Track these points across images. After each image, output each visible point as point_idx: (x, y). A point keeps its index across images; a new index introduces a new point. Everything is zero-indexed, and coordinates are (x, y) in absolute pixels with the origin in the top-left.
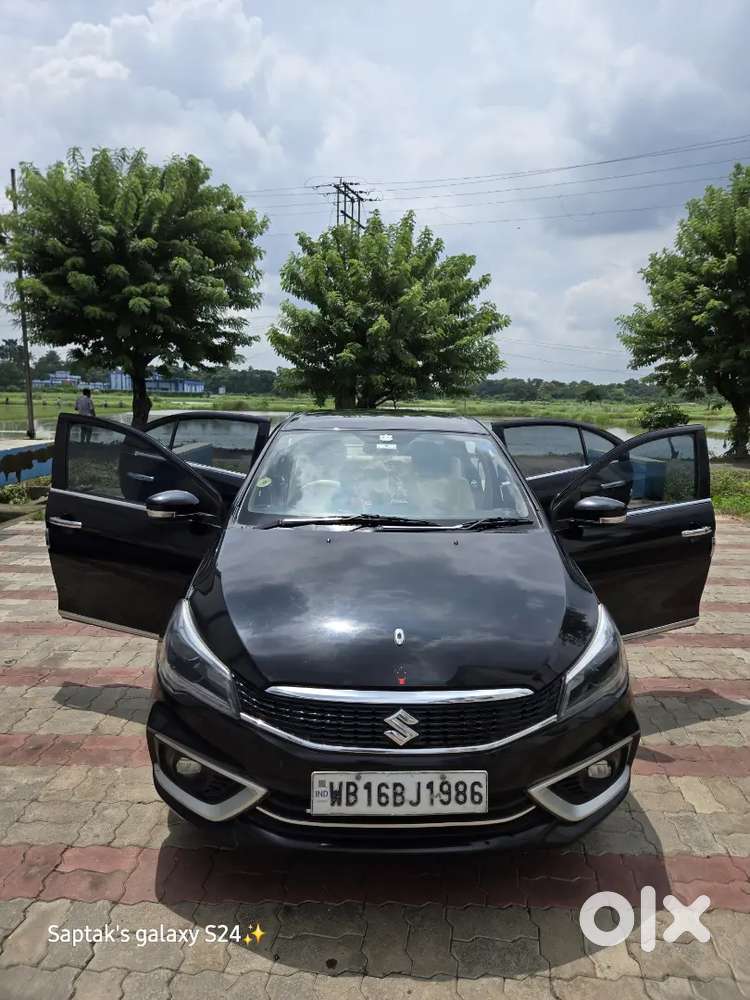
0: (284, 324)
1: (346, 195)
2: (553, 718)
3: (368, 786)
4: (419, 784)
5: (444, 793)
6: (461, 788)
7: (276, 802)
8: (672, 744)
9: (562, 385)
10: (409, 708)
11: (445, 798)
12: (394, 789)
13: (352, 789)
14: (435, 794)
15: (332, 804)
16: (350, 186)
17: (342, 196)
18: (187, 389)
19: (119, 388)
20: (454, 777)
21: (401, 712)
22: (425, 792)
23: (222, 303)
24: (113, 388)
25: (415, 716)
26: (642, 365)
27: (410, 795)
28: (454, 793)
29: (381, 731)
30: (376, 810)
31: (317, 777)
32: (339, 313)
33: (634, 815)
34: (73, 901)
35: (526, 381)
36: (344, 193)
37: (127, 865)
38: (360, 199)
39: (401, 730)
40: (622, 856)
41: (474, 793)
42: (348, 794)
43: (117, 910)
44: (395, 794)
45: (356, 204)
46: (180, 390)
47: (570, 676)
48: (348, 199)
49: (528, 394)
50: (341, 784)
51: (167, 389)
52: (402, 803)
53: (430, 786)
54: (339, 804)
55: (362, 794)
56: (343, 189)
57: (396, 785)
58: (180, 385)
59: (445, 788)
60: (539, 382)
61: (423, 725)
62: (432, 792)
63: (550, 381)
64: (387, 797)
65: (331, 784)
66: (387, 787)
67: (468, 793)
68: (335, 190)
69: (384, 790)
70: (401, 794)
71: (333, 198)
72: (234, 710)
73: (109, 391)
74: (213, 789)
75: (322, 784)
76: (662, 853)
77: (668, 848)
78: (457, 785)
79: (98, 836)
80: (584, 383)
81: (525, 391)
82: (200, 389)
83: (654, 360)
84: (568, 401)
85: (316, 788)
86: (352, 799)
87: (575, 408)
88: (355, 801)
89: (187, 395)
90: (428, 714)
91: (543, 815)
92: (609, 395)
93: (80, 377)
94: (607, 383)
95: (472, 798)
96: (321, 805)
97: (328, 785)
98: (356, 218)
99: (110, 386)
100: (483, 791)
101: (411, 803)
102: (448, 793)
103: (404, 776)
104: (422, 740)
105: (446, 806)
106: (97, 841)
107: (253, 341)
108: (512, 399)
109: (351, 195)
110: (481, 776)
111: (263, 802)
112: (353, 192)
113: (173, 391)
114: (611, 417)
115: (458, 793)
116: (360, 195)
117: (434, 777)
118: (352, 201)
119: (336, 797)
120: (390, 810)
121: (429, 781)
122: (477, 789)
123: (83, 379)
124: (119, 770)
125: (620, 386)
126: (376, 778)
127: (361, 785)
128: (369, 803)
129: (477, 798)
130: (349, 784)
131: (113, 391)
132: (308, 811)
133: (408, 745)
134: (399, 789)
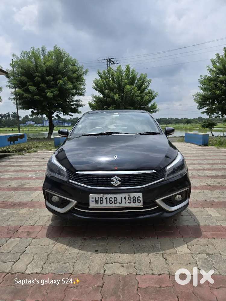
0: (93, 101)
1: (110, 62)
2: (163, 179)
3: (106, 198)
4: (122, 197)
5: (129, 200)
6: (134, 198)
7: (79, 205)
8: (206, 200)
9: (179, 119)
10: (118, 175)
11: (130, 201)
12: (114, 199)
13: (102, 199)
14: (127, 200)
15: (96, 204)
16: (111, 59)
17: (109, 63)
18: (66, 125)
19: (46, 125)
20: (132, 195)
21: (116, 177)
22: (123, 200)
23: (74, 95)
24: (44, 125)
25: (120, 178)
26: (201, 108)
27: (119, 200)
28: (132, 200)
29: (110, 182)
30: (109, 205)
31: (91, 196)
32: (108, 96)
33: (192, 217)
34: (21, 238)
35: (168, 119)
36: (109, 62)
37: (38, 230)
38: (114, 63)
39: (116, 182)
40: (187, 226)
41: (138, 200)
42: (101, 201)
43: (34, 240)
44: (115, 201)
45: (113, 65)
46: (64, 125)
47: (168, 168)
48: (110, 63)
49: (168, 122)
50: (98, 198)
51: (60, 125)
52: (117, 203)
53: (125, 198)
54: (98, 204)
55: (105, 201)
56: (109, 60)
57: (115, 198)
58: (64, 124)
59: (130, 198)
60: (171, 118)
61: (122, 180)
62: (126, 200)
63: (175, 118)
64: (112, 201)
65: (95, 198)
66: (112, 198)
67: (137, 200)
68: (106, 61)
69: (111, 199)
70: (116, 200)
71: (106, 63)
72: (67, 180)
73: (43, 126)
74: (62, 204)
75: (93, 198)
76: (200, 225)
77: (202, 223)
78: (133, 198)
79: (30, 223)
80: (185, 118)
81: (167, 121)
82: (70, 125)
83: (205, 107)
84: (181, 124)
85: (91, 199)
86: (102, 202)
87: (183, 126)
88: (103, 203)
89: (66, 126)
90: (124, 177)
91: (161, 209)
92: (193, 122)
93: (34, 123)
94: (192, 118)
95: (138, 201)
96: (92, 205)
97: (94, 198)
98: (113, 69)
99: (43, 125)
100: (141, 199)
101: (120, 203)
102: (131, 200)
103: (117, 195)
104: (123, 185)
105: (130, 204)
106: (30, 224)
107: (83, 106)
108: (163, 124)
109: (112, 62)
110: (140, 195)
111: (76, 206)
112: (112, 61)
113: (62, 125)
114: (194, 128)
115: (134, 200)
116: (114, 62)
117: (126, 195)
118: (112, 64)
119: (97, 202)
120: (113, 205)
121: (124, 196)
122: (139, 198)
123: (36, 123)
124: (38, 209)
125: (196, 119)
126: (109, 196)
127: (104, 198)
128: (107, 203)
129: (139, 201)
130: (101, 198)
131: (44, 126)
132: (89, 207)
133: (118, 186)
134: (116, 199)
